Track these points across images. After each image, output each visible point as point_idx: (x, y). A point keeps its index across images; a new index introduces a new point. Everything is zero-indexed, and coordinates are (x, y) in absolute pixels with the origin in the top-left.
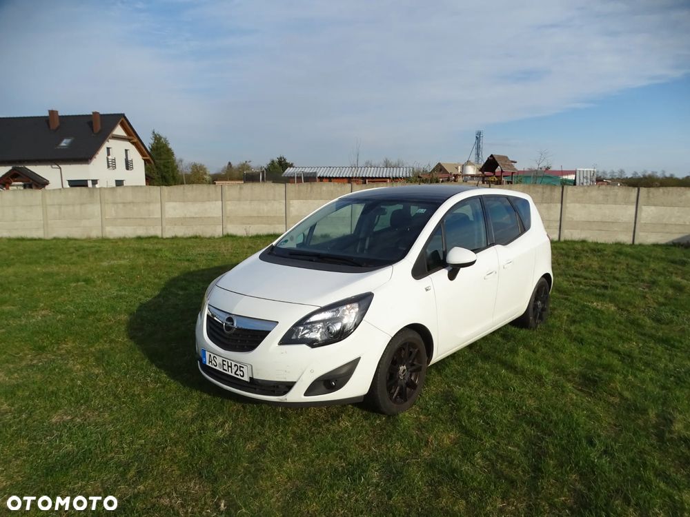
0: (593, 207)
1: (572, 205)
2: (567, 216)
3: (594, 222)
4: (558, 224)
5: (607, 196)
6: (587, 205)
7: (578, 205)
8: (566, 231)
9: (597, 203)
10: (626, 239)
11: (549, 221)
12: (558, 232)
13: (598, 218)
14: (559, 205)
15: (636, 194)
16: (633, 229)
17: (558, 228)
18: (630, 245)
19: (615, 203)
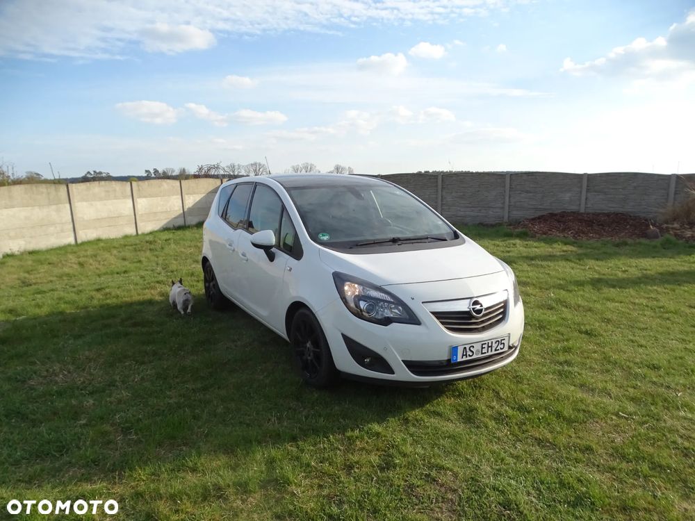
0: (98, 204)
1: (80, 203)
2: (77, 216)
3: (102, 219)
4: (72, 226)
5: (108, 191)
6: (93, 202)
7: (85, 203)
8: (80, 232)
9: (101, 199)
10: (131, 231)
11: (63, 224)
12: (73, 235)
13: (104, 215)
14: (68, 206)
15: (129, 188)
16: (134, 222)
17: (72, 229)
18: (135, 236)
19: (116, 198)
